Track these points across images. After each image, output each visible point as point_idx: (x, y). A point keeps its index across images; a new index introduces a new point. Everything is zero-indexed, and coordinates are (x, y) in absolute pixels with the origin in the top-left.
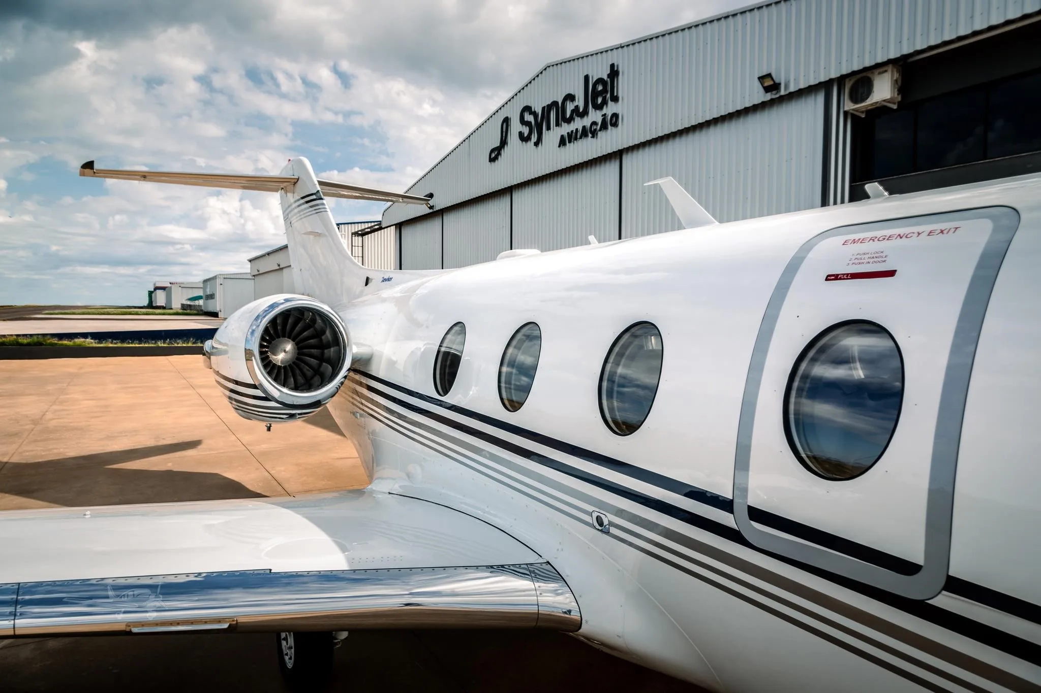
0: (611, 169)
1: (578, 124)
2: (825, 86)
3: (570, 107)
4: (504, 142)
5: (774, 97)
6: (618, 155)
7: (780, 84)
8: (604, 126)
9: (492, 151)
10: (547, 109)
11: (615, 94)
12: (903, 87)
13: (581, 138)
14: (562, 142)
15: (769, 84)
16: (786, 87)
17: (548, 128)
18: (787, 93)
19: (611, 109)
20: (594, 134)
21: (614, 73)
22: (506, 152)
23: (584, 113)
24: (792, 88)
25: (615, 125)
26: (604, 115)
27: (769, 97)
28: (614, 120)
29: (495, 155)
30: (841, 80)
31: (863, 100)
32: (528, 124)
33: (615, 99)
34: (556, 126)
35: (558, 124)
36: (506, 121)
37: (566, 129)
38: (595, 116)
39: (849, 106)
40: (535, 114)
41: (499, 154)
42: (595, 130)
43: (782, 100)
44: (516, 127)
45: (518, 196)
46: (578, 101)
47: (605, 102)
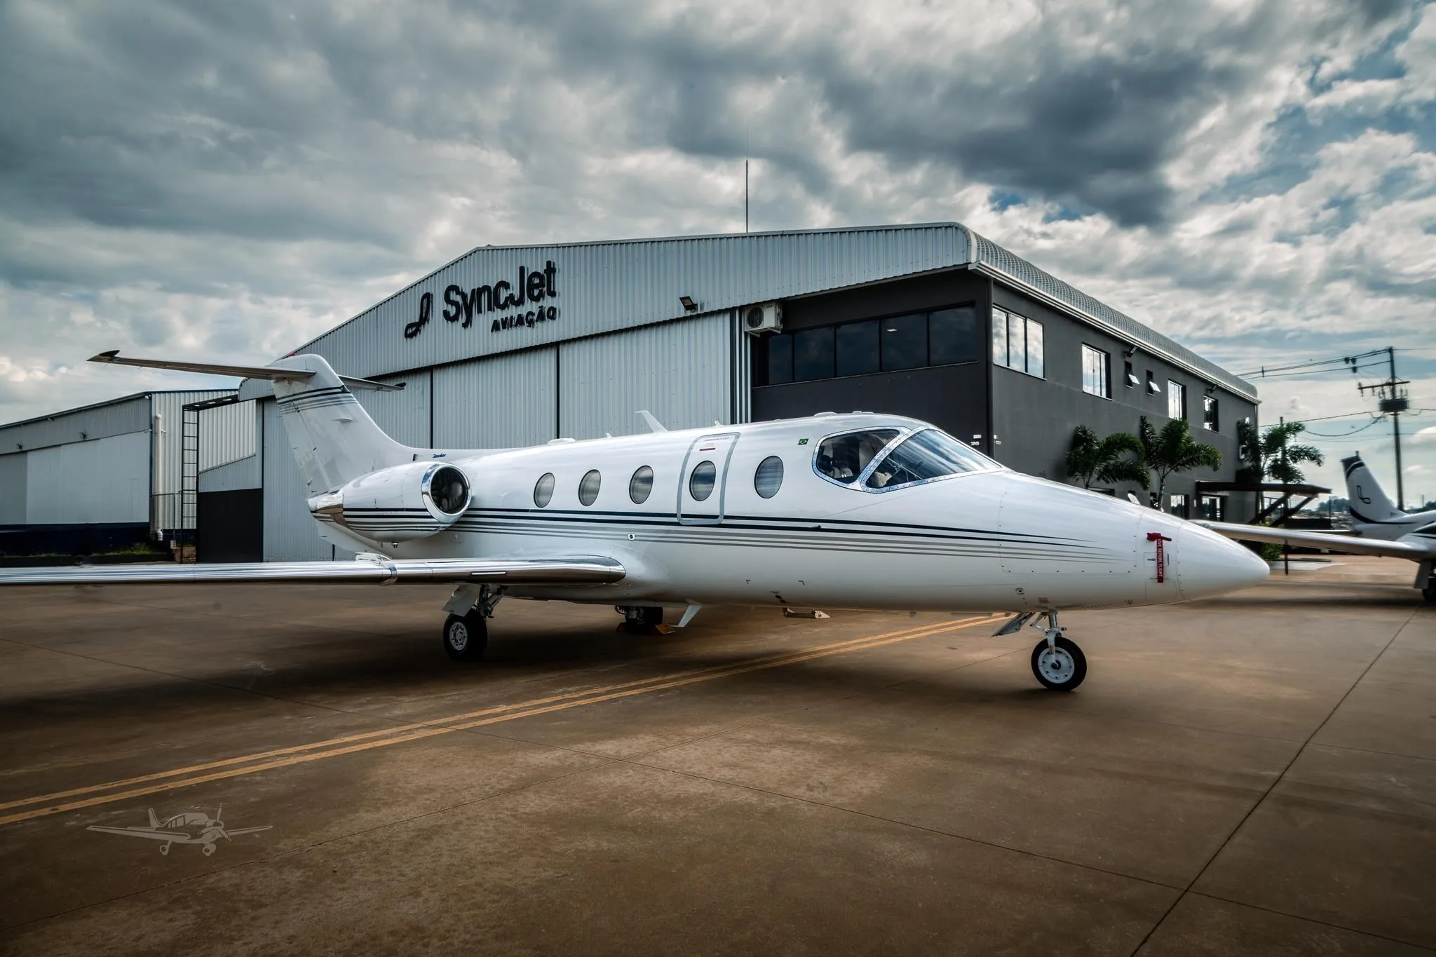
0: (548, 358)
1: (513, 312)
2: (731, 311)
3: (504, 294)
4: (424, 320)
5: (692, 314)
6: (556, 345)
7: (697, 305)
8: (541, 317)
9: (409, 326)
10: (478, 293)
11: (552, 290)
12: (784, 318)
13: (516, 325)
14: (496, 327)
15: (689, 304)
16: (701, 309)
17: (480, 311)
18: (703, 312)
19: (547, 302)
20: (531, 323)
21: (551, 269)
22: (427, 330)
23: (520, 302)
24: (706, 310)
25: (553, 318)
26: (541, 307)
27: (689, 313)
28: (552, 314)
29: (413, 331)
30: (742, 308)
31: (757, 326)
32: (455, 303)
33: (553, 294)
34: (488, 310)
35: (490, 309)
36: (428, 297)
37: (499, 315)
38: (530, 307)
39: (747, 328)
40: (464, 296)
41: (418, 330)
42: (532, 320)
43: (698, 316)
44: (439, 305)
45: (438, 376)
46: (513, 289)
47: (541, 295)
